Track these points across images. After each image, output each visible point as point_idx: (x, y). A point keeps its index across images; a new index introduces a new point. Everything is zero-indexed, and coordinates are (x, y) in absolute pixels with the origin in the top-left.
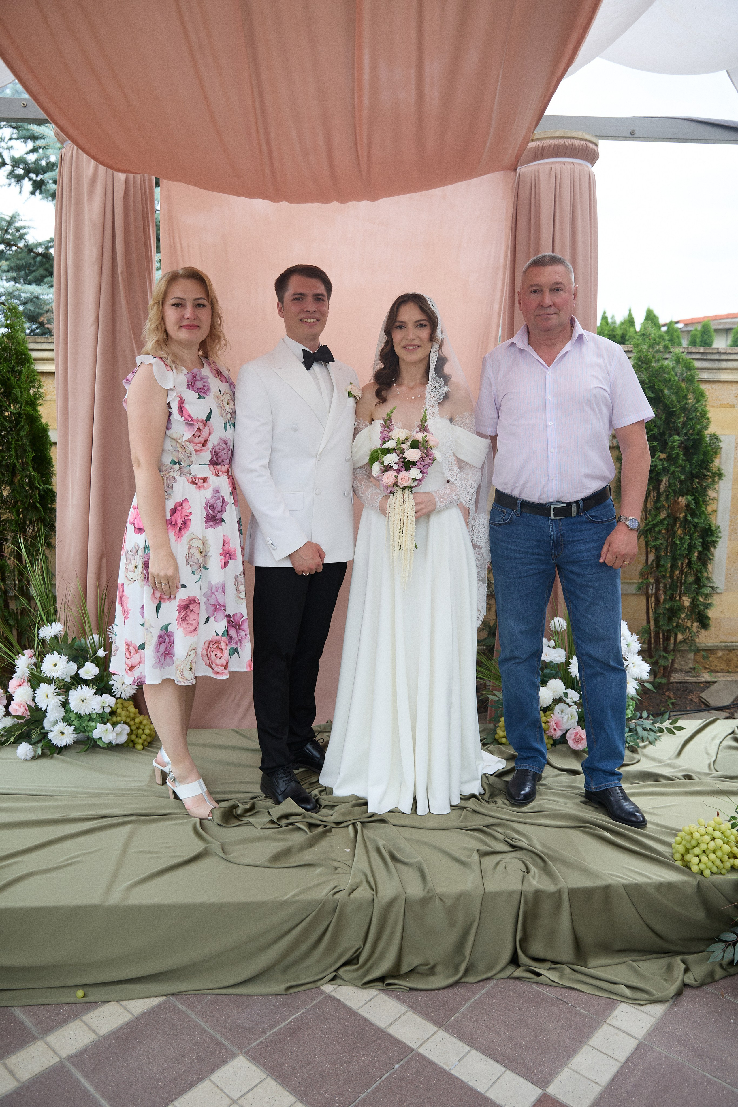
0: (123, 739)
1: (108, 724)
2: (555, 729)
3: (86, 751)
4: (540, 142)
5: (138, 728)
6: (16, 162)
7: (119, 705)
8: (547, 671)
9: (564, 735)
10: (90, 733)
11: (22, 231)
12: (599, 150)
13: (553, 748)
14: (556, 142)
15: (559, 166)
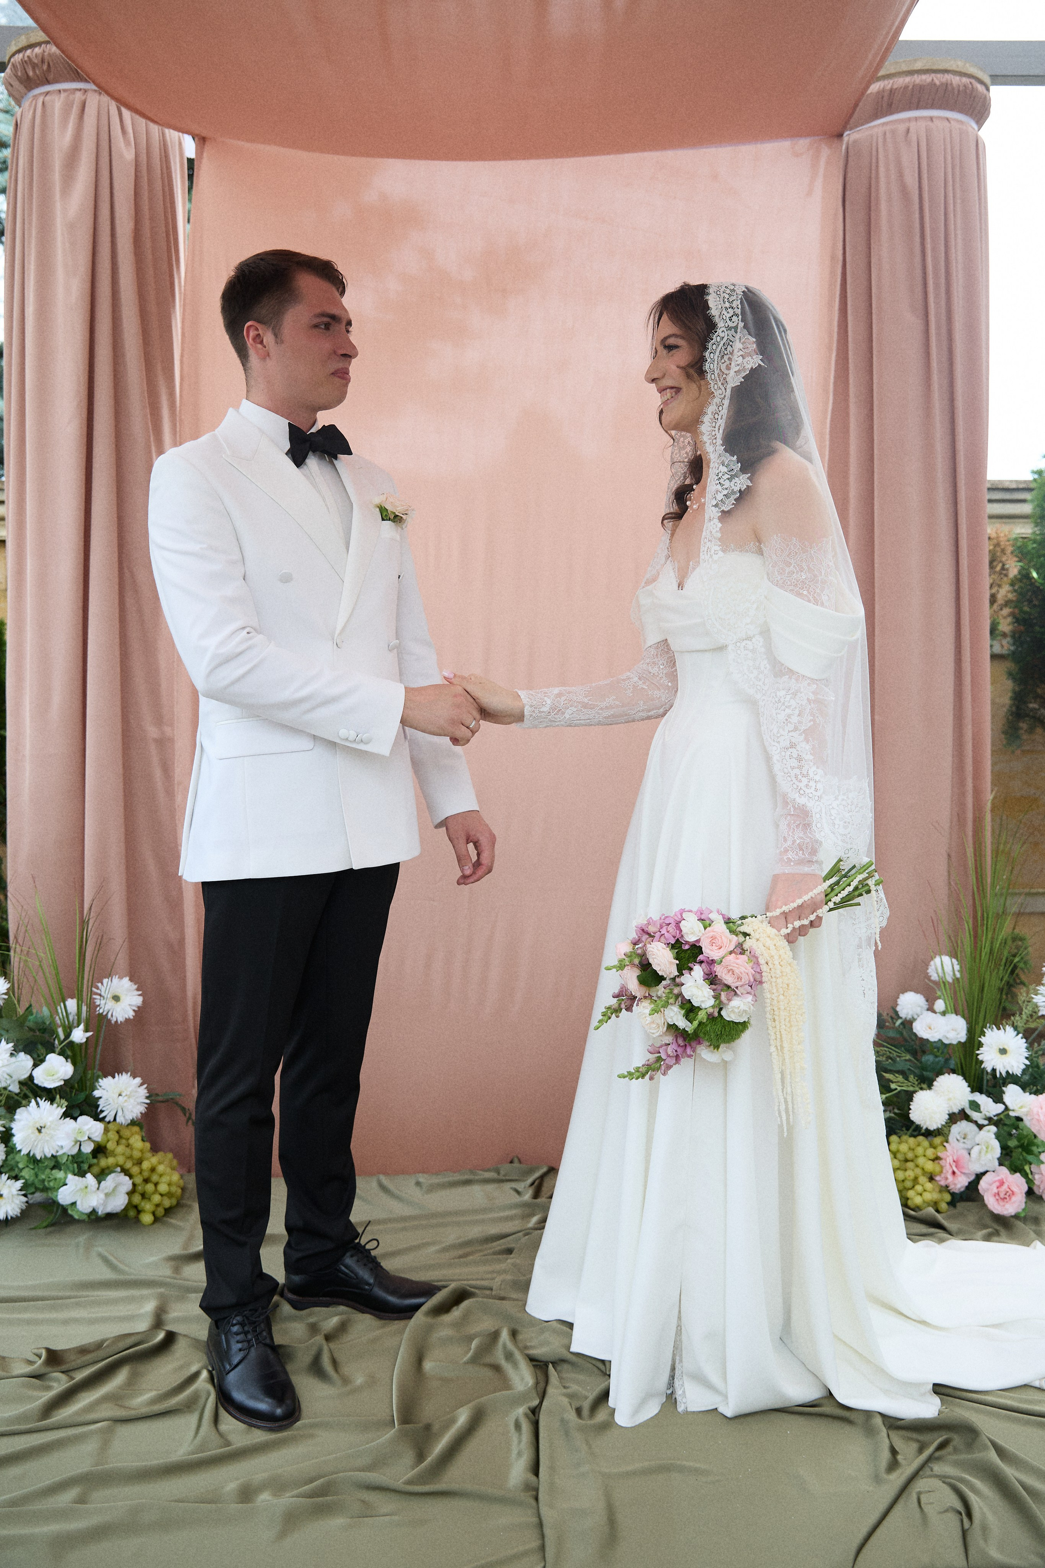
0: (118, 1203)
1: (89, 1176)
2: (954, 1173)
3: (46, 1227)
4: (886, 82)
5: (146, 1181)
7: (113, 1135)
8: (928, 1059)
9: (973, 1186)
10: (55, 1193)
13: (953, 1211)
14: (918, 79)
15: (922, 124)
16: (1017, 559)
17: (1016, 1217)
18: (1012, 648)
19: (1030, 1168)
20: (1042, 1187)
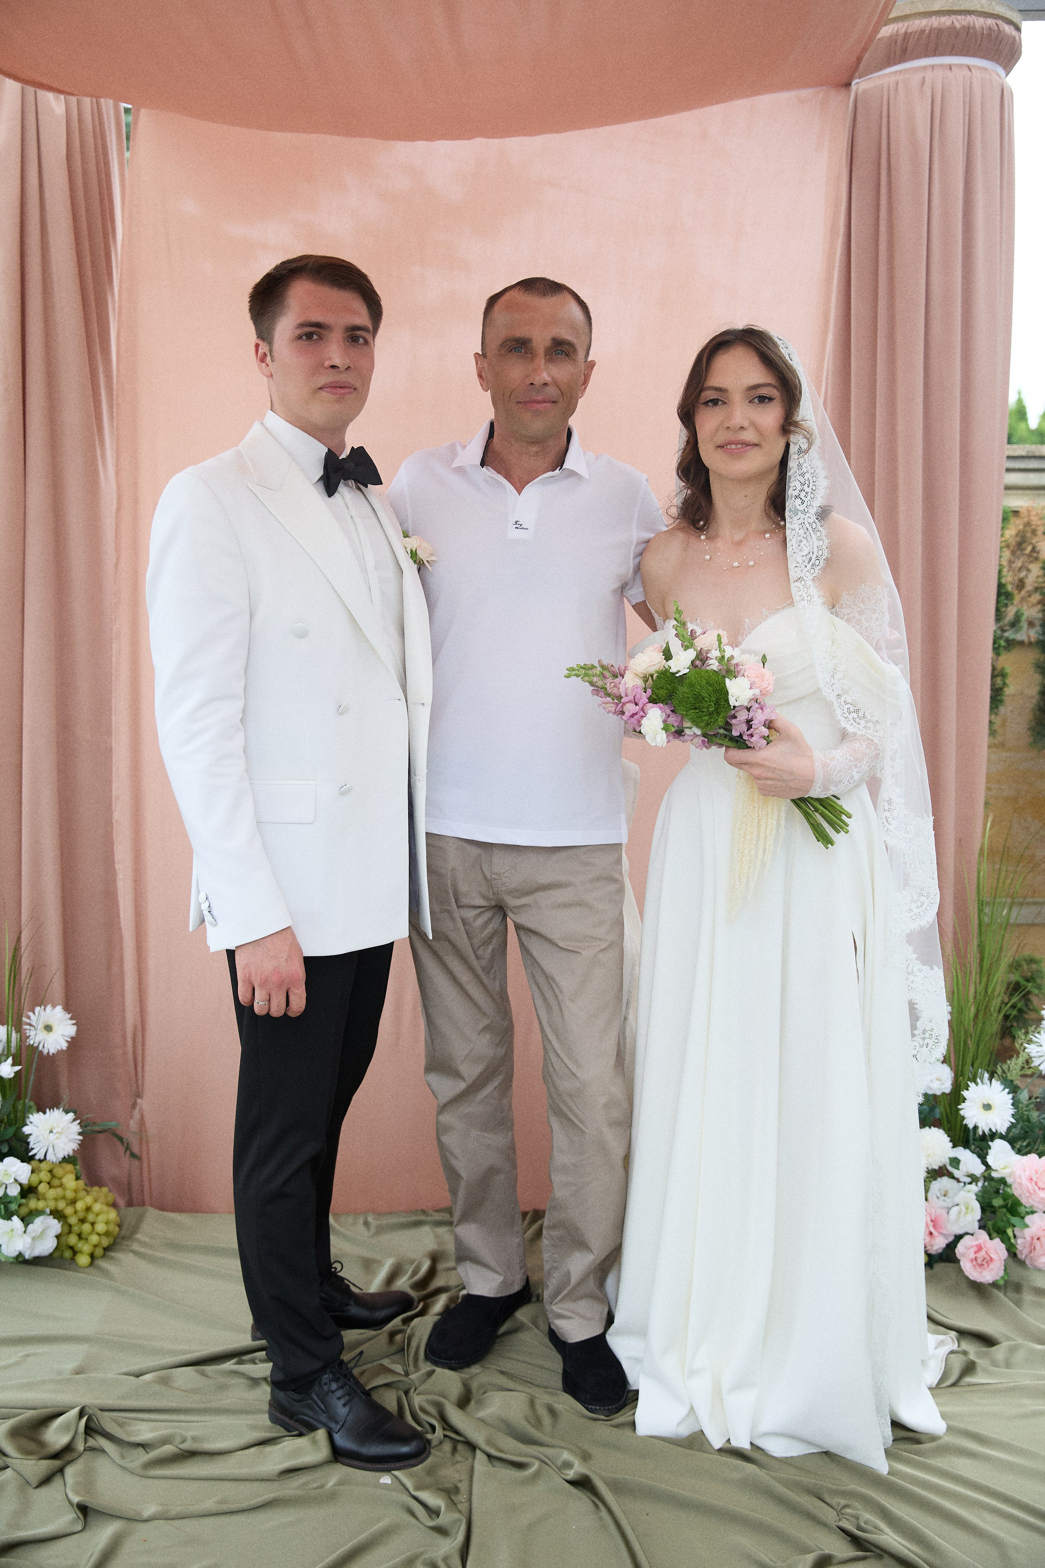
0: (47, 1246)
1: (15, 1218)
4: (900, 25)
5: (82, 1221)
7: (44, 1176)
12: (1022, 36)
15: (939, 73)
17: (994, 1285)
19: (1013, 1231)
20: (1025, 1252)
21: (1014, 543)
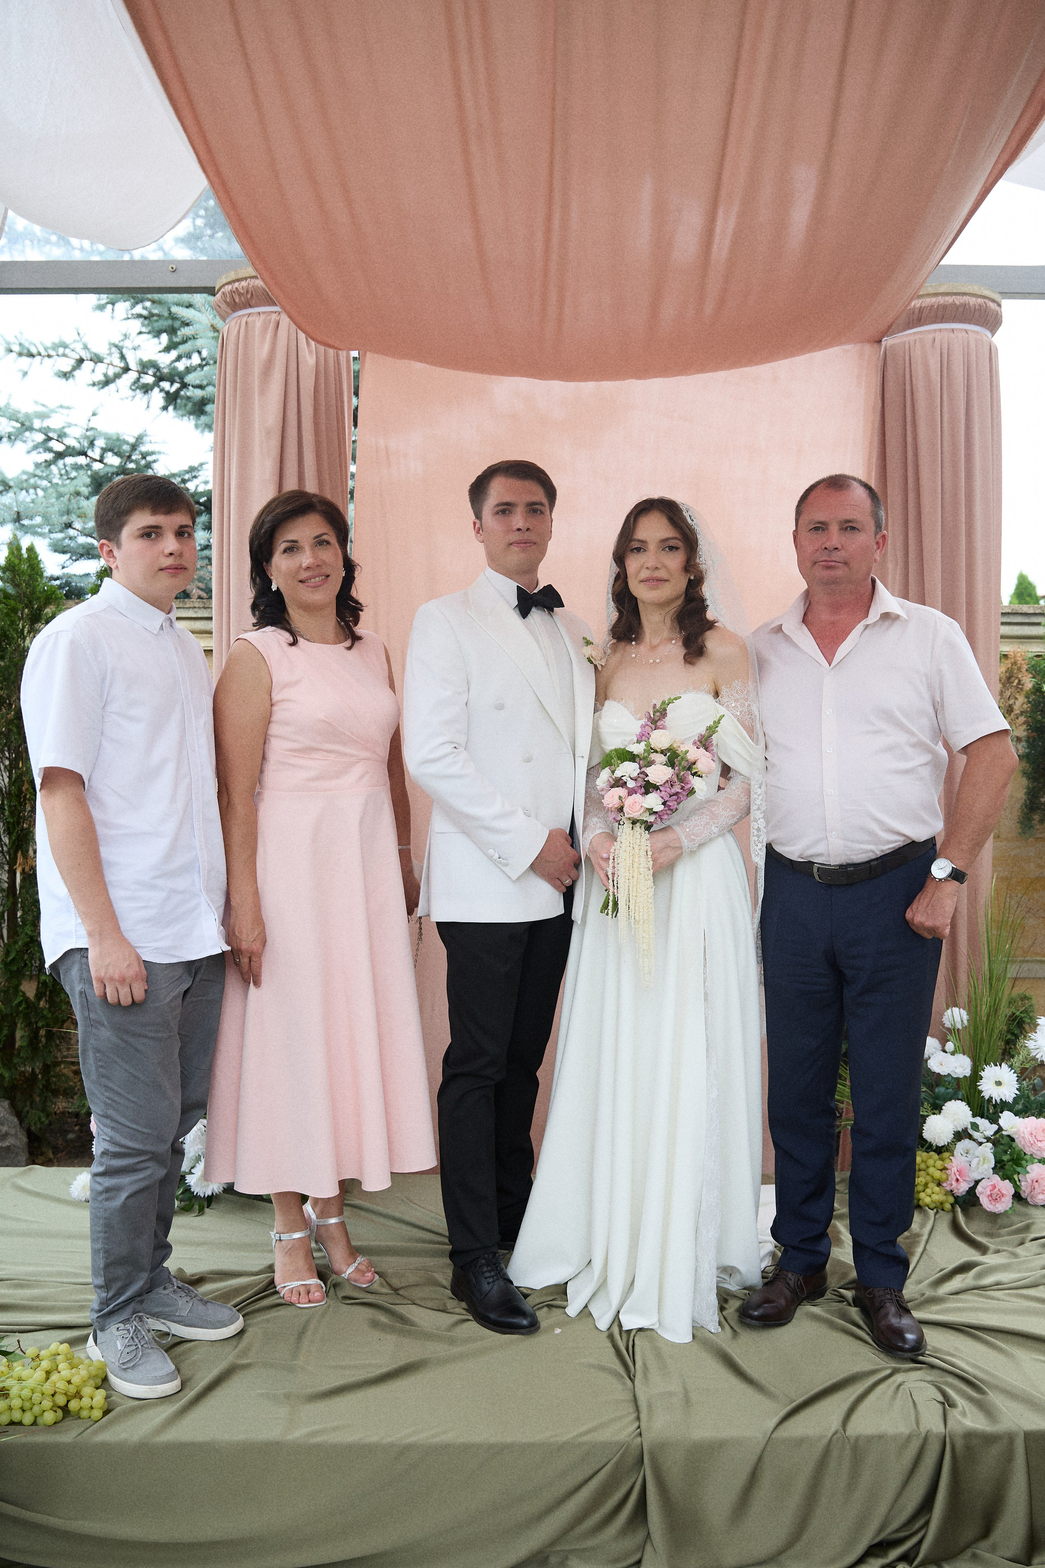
2: (957, 1180)
6: (145, 366)
8: (940, 1090)
11: (149, 458)
12: (1003, 311)
14: (941, 300)
15: (945, 335)
16: (1031, 676)
17: (1003, 1214)
18: (1026, 751)
19: (1017, 1176)
20: (1027, 1192)
21: (1004, 678)
